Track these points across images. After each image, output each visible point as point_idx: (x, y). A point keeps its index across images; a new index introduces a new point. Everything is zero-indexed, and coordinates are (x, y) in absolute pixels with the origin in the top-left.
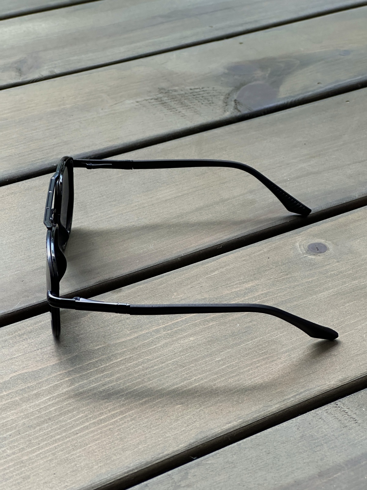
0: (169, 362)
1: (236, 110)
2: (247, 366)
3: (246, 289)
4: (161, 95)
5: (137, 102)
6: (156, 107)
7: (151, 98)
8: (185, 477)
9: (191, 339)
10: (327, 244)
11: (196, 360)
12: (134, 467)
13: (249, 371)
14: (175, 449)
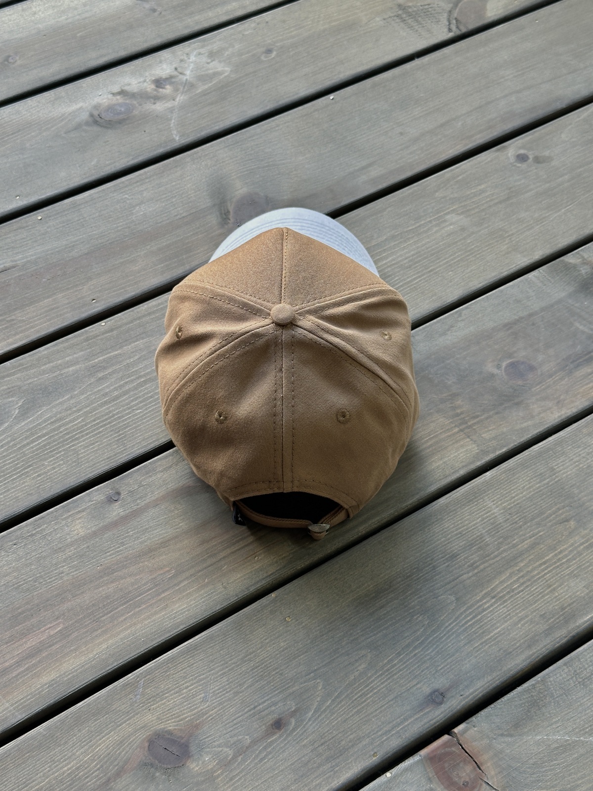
0: (441, 243)
1: (458, 30)
2: (487, 246)
3: (480, 190)
4: (400, 12)
5: (384, 19)
6: (399, 25)
7: (394, 14)
8: (460, 315)
9: (451, 227)
10: (528, 154)
11: (456, 242)
12: (432, 310)
13: (487, 250)
14: (453, 299)
